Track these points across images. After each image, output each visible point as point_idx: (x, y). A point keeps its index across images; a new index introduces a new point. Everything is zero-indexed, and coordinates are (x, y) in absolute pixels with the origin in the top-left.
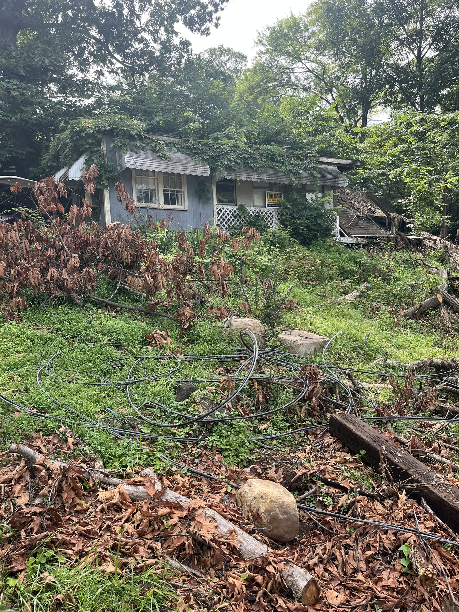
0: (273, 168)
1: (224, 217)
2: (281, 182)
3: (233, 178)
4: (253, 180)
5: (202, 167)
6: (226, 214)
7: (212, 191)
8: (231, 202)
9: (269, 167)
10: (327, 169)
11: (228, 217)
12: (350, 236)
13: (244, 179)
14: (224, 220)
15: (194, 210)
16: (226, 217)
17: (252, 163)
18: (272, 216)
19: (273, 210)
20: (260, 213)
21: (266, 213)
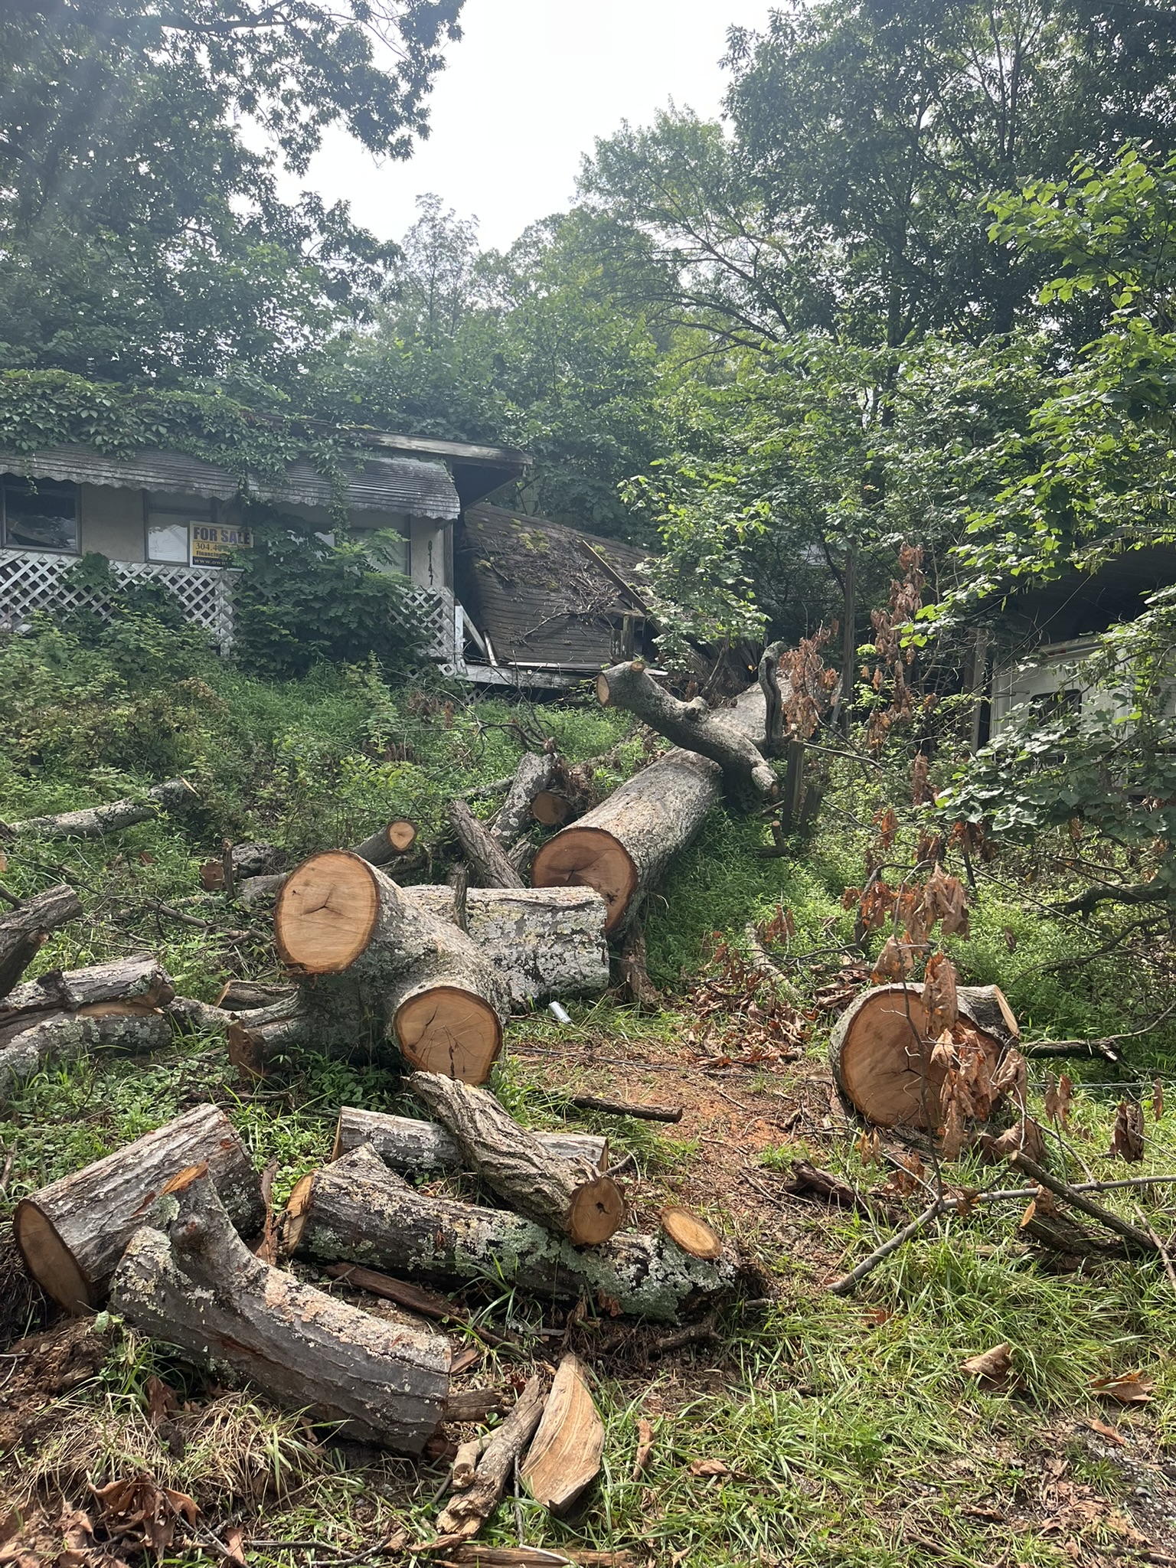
1: (25, 584)
6: (34, 577)
8: (58, 545)
10: (404, 468)
11: (43, 587)
12: (503, 664)
16: (34, 585)
17: (97, 433)
18: (212, 592)
19: (216, 575)
20: (165, 581)
21: (189, 583)
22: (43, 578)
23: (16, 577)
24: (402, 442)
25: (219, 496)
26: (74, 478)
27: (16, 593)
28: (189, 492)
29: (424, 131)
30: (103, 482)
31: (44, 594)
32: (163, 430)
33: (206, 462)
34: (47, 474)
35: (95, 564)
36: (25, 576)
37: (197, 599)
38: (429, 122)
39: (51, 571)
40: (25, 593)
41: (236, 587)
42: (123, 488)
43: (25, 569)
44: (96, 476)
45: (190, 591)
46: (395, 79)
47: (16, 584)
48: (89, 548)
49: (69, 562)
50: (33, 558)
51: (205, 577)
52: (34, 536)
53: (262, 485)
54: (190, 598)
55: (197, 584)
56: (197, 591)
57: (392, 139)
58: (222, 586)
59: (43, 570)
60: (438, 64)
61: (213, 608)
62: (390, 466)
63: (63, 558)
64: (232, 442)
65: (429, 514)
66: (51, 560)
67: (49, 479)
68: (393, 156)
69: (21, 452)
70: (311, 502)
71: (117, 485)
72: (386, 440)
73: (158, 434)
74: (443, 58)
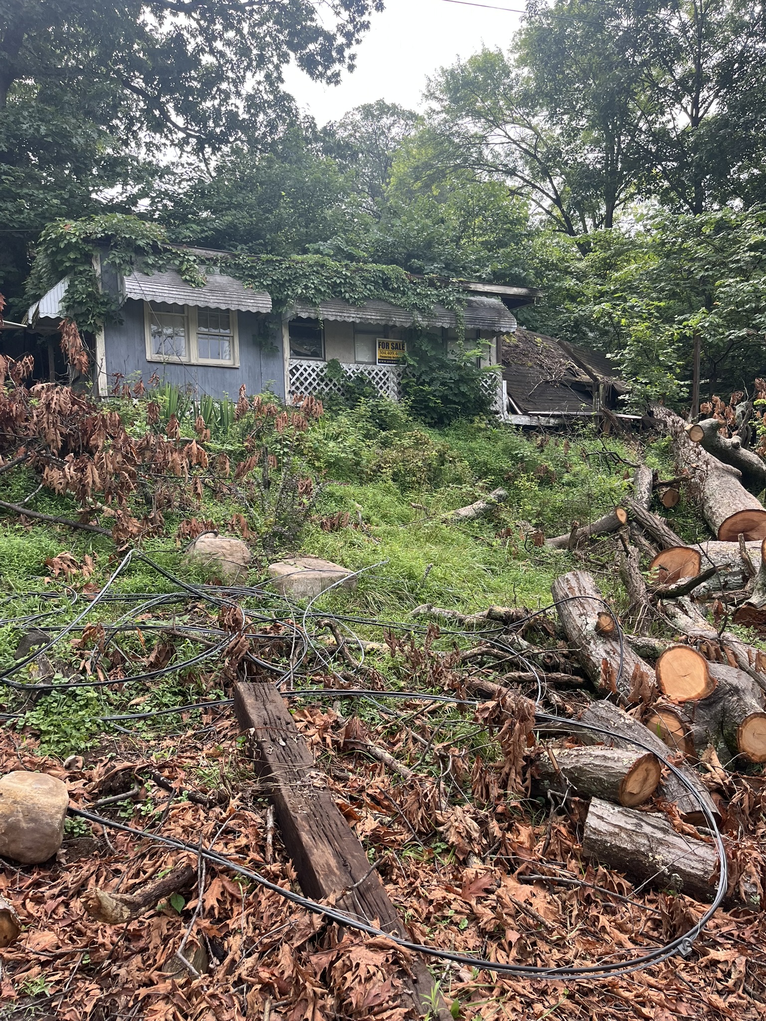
0: (385, 301)
1: (302, 379)
2: (398, 324)
3: (313, 316)
4: (347, 319)
5: (259, 297)
6: (306, 374)
7: (282, 337)
8: (316, 355)
9: (380, 299)
10: (482, 303)
11: (310, 380)
12: (525, 413)
13: (332, 318)
14: (302, 384)
15: (250, 367)
16: (306, 379)
18: (387, 379)
19: (389, 369)
20: (366, 373)
22: (310, 375)
23: (297, 375)
24: (481, 287)
27: (298, 384)
29: (351, 68)
31: (310, 384)
32: (372, 288)
33: (395, 305)
34: (326, 316)
35: (334, 365)
36: (302, 374)
37: (381, 384)
41: (399, 375)
43: (301, 370)
44: (348, 317)
45: (377, 379)
46: (334, 35)
47: (298, 379)
48: (330, 357)
50: (305, 363)
51: (384, 370)
52: (303, 351)
54: (378, 383)
55: (381, 374)
56: (381, 379)
57: (329, 73)
58: (392, 375)
59: (309, 370)
60: (366, 26)
61: (388, 388)
62: (475, 301)
63: (318, 363)
65: (502, 329)
66: (313, 364)
70: (446, 326)
72: (473, 287)
73: (370, 290)
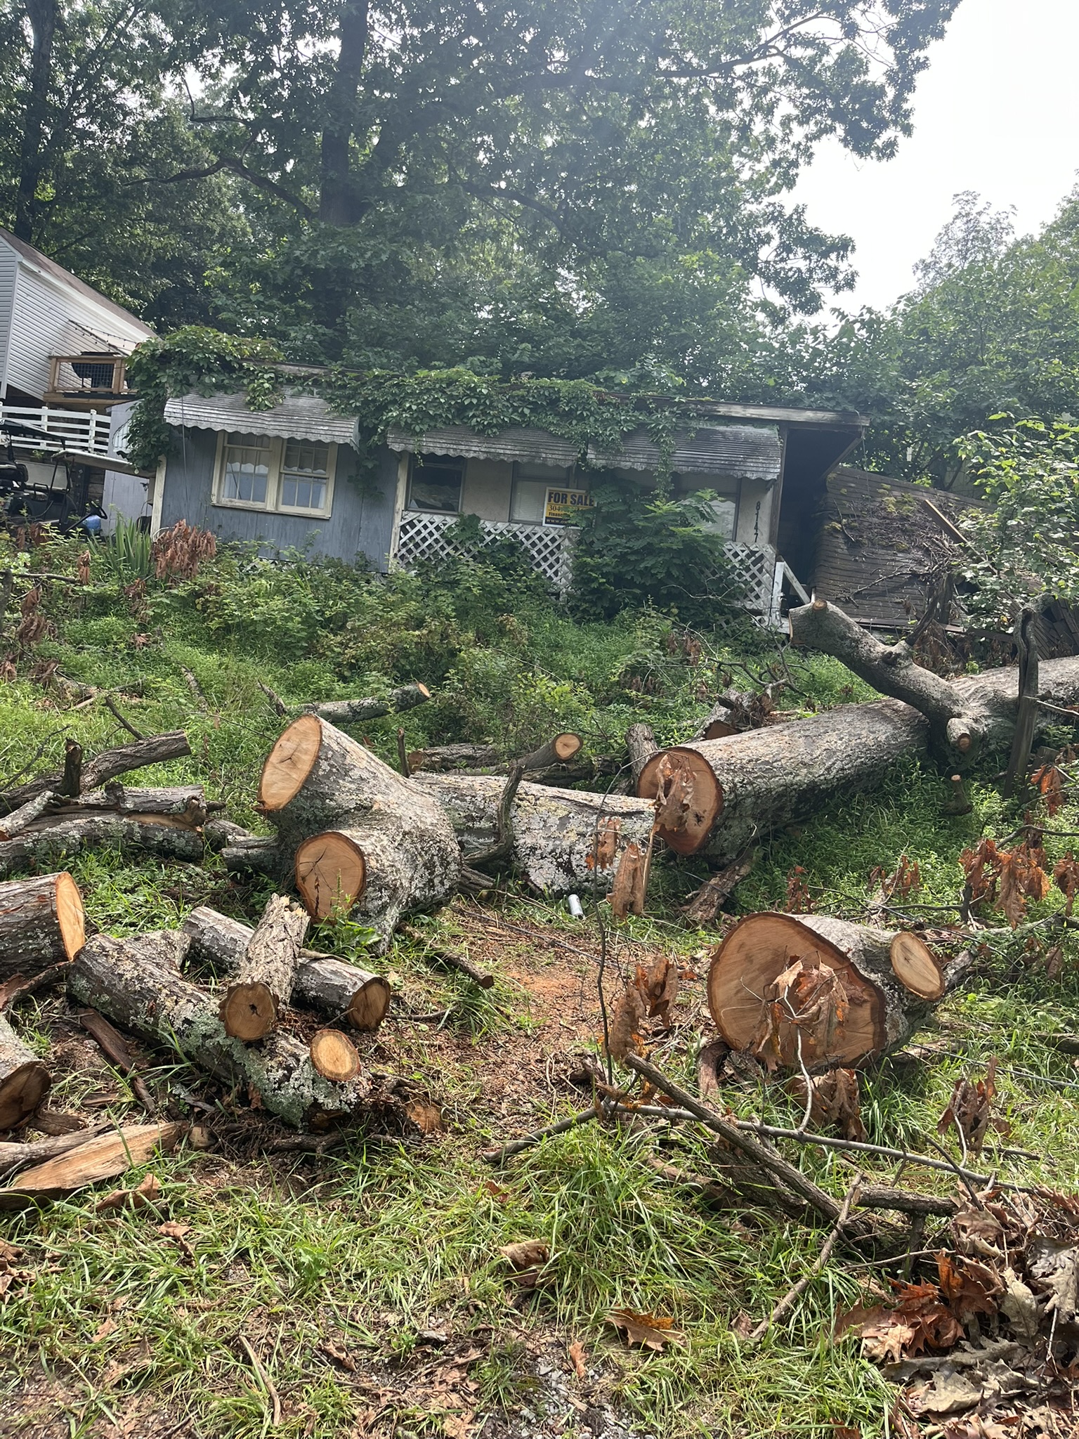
1: (418, 539)
5: (338, 423)
6: (424, 533)
7: (397, 480)
8: (446, 507)
9: (535, 427)
10: (737, 435)
11: (430, 541)
15: (345, 520)
16: (424, 540)
17: (474, 416)
18: (558, 547)
19: (562, 533)
20: (521, 537)
21: (540, 539)
22: (431, 534)
23: (412, 533)
24: (738, 411)
25: (561, 463)
26: (451, 453)
27: (411, 546)
28: (538, 461)
29: (907, 130)
30: (472, 455)
31: (430, 546)
32: (527, 411)
33: (555, 436)
34: (432, 450)
35: (469, 525)
36: (419, 533)
37: (546, 553)
38: (912, 120)
39: (438, 528)
40: (417, 545)
41: (578, 543)
42: (487, 459)
43: (419, 526)
44: (468, 451)
45: (540, 546)
46: (882, 87)
47: (411, 538)
48: (468, 512)
49: (451, 521)
50: (425, 518)
51: (554, 534)
52: (431, 502)
53: (599, 453)
54: (539, 552)
55: (547, 540)
56: (546, 546)
57: (879, 142)
58: (567, 542)
59: (431, 528)
60: (922, 65)
61: (557, 560)
62: (723, 433)
63: (448, 518)
64: (581, 419)
65: (749, 475)
66: (438, 519)
67: (433, 454)
68: (879, 159)
69: (415, 434)
70: (639, 467)
71: (482, 457)
72: (723, 410)
73: (523, 415)
74: (927, 58)
